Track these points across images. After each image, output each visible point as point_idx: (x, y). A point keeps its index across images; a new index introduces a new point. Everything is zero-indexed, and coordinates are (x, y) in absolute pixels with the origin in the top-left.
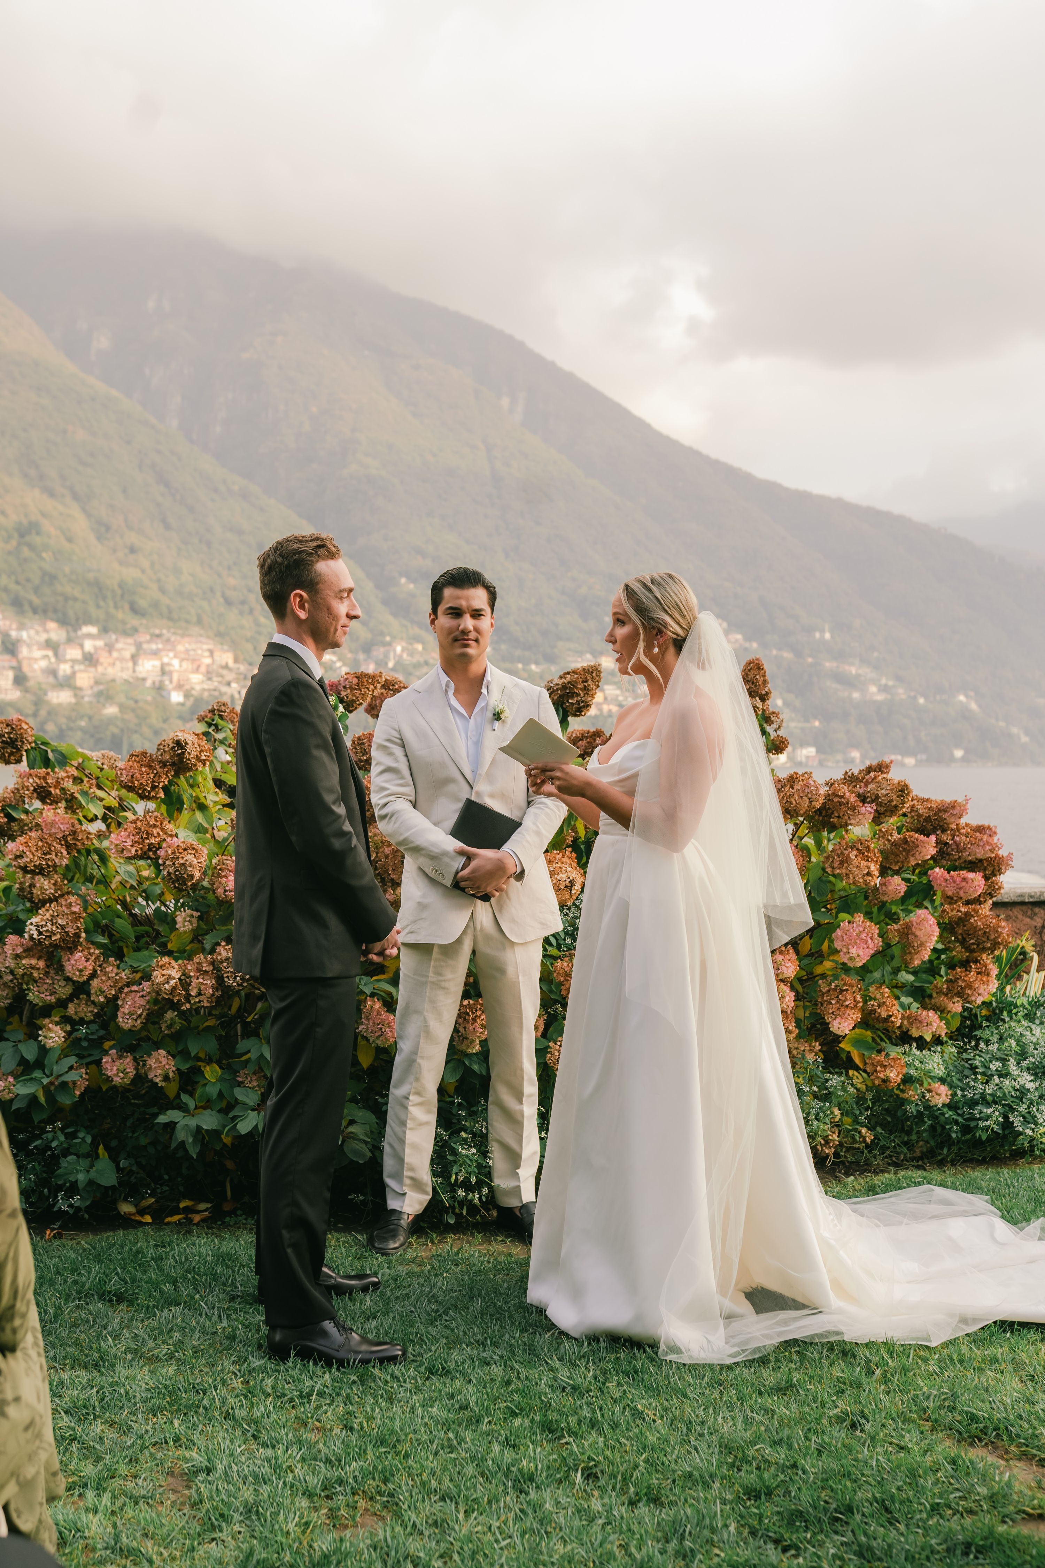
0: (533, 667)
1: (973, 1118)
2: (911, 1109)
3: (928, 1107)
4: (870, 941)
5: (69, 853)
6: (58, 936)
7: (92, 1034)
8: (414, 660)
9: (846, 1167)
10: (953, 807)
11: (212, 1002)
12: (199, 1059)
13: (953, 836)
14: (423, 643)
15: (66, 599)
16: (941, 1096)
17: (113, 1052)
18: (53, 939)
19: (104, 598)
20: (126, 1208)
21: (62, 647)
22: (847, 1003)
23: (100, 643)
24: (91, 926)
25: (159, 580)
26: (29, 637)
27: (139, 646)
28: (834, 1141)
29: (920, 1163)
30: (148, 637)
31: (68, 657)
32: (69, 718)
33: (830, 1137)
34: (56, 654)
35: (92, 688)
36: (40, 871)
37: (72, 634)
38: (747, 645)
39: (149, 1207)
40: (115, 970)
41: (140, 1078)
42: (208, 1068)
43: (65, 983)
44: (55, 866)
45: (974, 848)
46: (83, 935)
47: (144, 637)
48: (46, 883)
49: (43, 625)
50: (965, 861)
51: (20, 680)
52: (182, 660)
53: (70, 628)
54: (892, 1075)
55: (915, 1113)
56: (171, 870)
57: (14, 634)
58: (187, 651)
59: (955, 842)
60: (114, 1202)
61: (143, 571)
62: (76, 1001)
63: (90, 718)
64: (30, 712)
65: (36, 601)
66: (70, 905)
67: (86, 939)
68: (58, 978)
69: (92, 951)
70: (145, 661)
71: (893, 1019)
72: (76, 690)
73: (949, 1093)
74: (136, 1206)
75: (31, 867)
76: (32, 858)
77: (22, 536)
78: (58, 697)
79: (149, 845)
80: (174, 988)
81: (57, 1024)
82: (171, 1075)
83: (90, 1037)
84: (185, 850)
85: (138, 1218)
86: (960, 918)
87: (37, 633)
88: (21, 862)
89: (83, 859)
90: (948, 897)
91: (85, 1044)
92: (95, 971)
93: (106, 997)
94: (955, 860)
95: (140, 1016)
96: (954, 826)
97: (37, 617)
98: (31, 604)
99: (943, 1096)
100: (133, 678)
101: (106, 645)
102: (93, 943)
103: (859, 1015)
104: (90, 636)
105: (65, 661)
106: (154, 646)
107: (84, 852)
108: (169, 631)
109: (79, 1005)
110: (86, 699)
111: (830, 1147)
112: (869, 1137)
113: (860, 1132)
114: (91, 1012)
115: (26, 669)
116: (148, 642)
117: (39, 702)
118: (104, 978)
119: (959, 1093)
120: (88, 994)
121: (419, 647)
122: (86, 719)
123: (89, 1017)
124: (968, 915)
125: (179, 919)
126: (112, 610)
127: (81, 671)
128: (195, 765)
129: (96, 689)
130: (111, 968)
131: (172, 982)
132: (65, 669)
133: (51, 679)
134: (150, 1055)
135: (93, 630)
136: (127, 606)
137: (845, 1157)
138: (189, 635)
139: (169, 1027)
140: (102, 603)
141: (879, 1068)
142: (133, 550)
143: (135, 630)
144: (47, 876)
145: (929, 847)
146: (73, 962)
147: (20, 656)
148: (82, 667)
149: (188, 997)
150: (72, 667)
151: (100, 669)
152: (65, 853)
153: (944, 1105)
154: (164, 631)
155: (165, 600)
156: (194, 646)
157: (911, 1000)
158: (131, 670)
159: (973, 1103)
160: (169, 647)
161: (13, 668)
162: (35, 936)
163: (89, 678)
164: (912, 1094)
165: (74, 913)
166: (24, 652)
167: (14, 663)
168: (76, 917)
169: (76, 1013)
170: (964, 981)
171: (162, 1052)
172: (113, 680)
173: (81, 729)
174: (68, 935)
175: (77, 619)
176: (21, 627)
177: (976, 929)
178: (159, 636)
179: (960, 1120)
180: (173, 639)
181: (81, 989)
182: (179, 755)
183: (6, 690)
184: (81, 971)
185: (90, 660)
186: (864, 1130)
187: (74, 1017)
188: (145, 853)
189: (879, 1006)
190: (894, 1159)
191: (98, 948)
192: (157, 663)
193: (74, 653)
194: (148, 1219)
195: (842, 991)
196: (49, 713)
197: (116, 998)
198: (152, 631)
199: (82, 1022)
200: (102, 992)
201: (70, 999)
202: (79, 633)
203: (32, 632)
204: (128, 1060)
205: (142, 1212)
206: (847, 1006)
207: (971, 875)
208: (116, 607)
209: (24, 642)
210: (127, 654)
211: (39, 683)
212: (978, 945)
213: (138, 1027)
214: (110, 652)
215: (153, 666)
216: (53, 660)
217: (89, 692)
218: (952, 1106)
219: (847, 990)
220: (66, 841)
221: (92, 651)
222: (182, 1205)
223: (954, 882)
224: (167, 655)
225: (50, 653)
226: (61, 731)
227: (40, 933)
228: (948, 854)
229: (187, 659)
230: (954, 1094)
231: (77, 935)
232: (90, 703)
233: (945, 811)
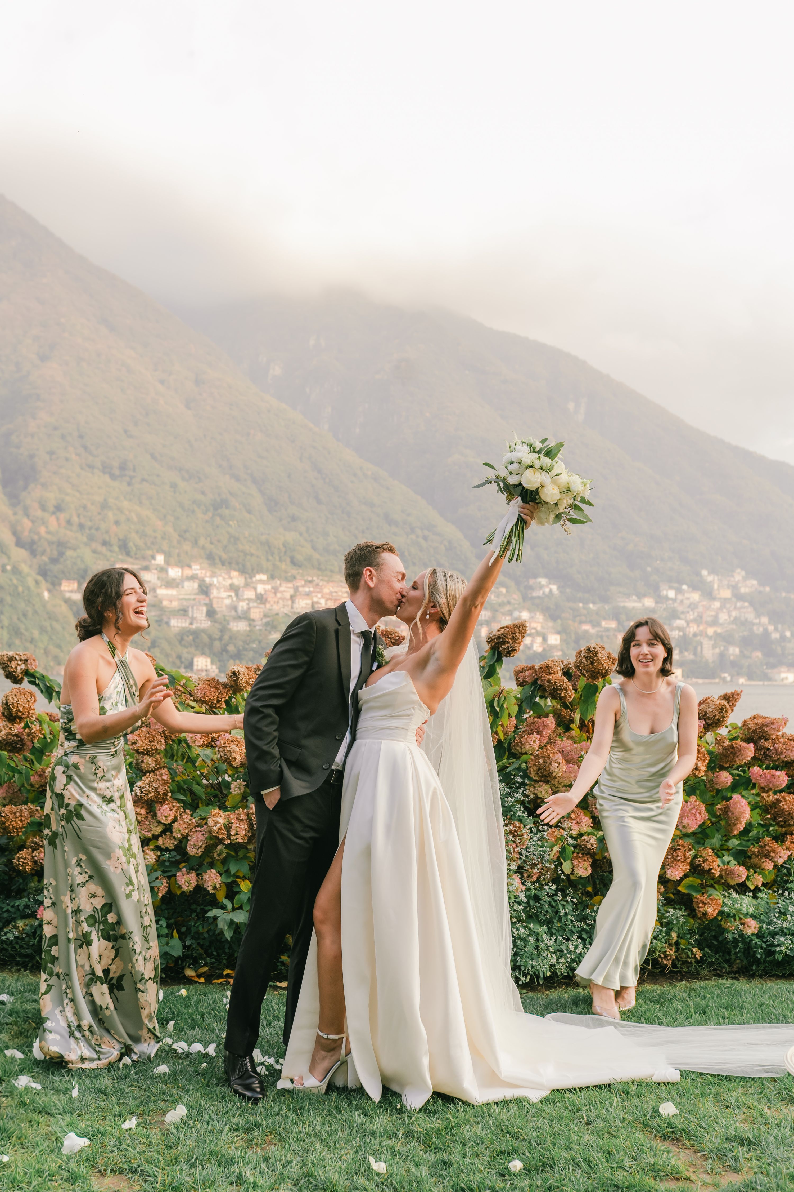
0: (591, 606)
1: (773, 945)
2: (730, 936)
3: (742, 935)
4: (698, 815)
5: (166, 742)
6: (153, 794)
7: (172, 857)
8: (500, 601)
9: (682, 975)
10: (773, 723)
11: (244, 839)
12: (238, 877)
13: (774, 744)
14: (507, 587)
15: (246, 554)
16: (752, 927)
17: (185, 869)
18: (150, 795)
19: (272, 554)
20: (190, 972)
21: (241, 589)
22: (679, 858)
23: (268, 587)
24: (176, 789)
25: (312, 541)
26: (218, 582)
27: (296, 589)
28: (671, 955)
29: (737, 975)
30: (303, 583)
31: (245, 597)
32: (245, 642)
33: (668, 953)
34: (237, 595)
35: (262, 619)
36: (147, 753)
37: (249, 580)
38: (762, 589)
39: (204, 973)
40: (189, 817)
41: (199, 889)
42: (243, 883)
43: (157, 824)
44: (156, 750)
45: (789, 752)
46: (170, 794)
47: (300, 583)
48: (150, 760)
49: (229, 573)
50: (783, 762)
51: (211, 613)
52: (327, 600)
53: (247, 576)
54: (709, 910)
55: (731, 939)
56: (222, 754)
57: (208, 580)
58: (331, 593)
59: (775, 748)
60: (183, 968)
61: (301, 534)
62: (164, 836)
63: (260, 642)
64: (217, 637)
65: (224, 556)
66: (161, 775)
67: (171, 797)
68: (153, 821)
69: (174, 804)
70: (301, 600)
71: (713, 871)
72: (250, 621)
73: (757, 926)
74: (196, 972)
75: (141, 750)
76: (142, 745)
77: (216, 509)
78: (237, 626)
79: (212, 738)
80: (219, 829)
81: (152, 850)
82: (218, 886)
83: (171, 859)
84: (232, 741)
85: (197, 979)
86: (774, 803)
87: (224, 579)
88: (135, 747)
89: (176, 745)
90: (762, 788)
91: (167, 864)
92: (176, 817)
93: (182, 834)
94: (775, 761)
95: (201, 847)
96: (774, 737)
97: (224, 567)
98: (220, 558)
99: (753, 928)
100: (291, 612)
101: (272, 588)
102: (176, 799)
103: (688, 867)
104: (261, 581)
105: (243, 600)
106: (307, 589)
107: (176, 741)
108: (318, 579)
109: (165, 839)
110: (258, 628)
111: (668, 960)
112: (699, 954)
113: (692, 951)
114: (173, 843)
115: (215, 605)
116: (303, 586)
117: (223, 630)
118: (181, 822)
119: (764, 926)
120: (172, 832)
121: (503, 590)
122: (257, 642)
123: (172, 847)
124: (778, 801)
125: (232, 786)
126: (278, 563)
127: (254, 607)
128: (245, 687)
129: (265, 620)
130: (186, 816)
131: (218, 825)
132: (242, 605)
133: (233, 613)
134: (206, 872)
135: (264, 577)
136: (288, 560)
137: (681, 968)
138: (332, 581)
139: (219, 855)
140: (270, 558)
141: (700, 905)
142: (294, 519)
143: (294, 578)
144: (151, 756)
145: (749, 751)
146: (161, 811)
147: (212, 596)
148: (255, 604)
149: (229, 836)
150: (248, 604)
151: (268, 606)
152: (163, 741)
153: (753, 935)
154: (315, 578)
155: (316, 556)
156: (336, 589)
157: (731, 858)
158: (290, 607)
159: (774, 934)
160: (318, 590)
161: (206, 604)
162: (138, 794)
163: (260, 612)
164: (732, 926)
165: (164, 780)
166: (214, 593)
167: (207, 601)
168: (165, 783)
169: (163, 844)
170: (770, 847)
171: (214, 871)
172: (277, 614)
173: (253, 650)
174: (159, 794)
175: (253, 570)
176: (213, 575)
177: (782, 811)
178: (310, 582)
179: (764, 945)
180: (321, 584)
181: (168, 829)
182: (235, 681)
183: (201, 620)
184: (166, 817)
185: (261, 599)
186: (695, 950)
187: (162, 846)
188: (209, 743)
189: (704, 862)
190: (718, 972)
191: (179, 803)
192: (309, 602)
193: (250, 594)
194: (202, 980)
195: (676, 850)
196: (231, 638)
197: (187, 835)
198: (306, 578)
199: (167, 850)
200: (180, 831)
201: (160, 835)
202: (254, 579)
203: (220, 579)
204: (193, 875)
205: (199, 976)
206: (679, 860)
207: (778, 773)
208: (281, 560)
209: (215, 585)
210: (288, 595)
211: (224, 616)
212: (785, 823)
213: (200, 854)
214: (275, 593)
215: (306, 604)
216: (235, 599)
217: (259, 623)
218: (760, 935)
219: (679, 849)
220: (165, 734)
221: (263, 593)
222: (225, 973)
223: (765, 777)
224: (317, 596)
225: (233, 594)
226: (239, 651)
227: (142, 792)
228: (770, 756)
229: (331, 599)
230: (761, 927)
231: (165, 794)
232: (260, 630)
233: (767, 726)
